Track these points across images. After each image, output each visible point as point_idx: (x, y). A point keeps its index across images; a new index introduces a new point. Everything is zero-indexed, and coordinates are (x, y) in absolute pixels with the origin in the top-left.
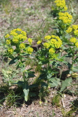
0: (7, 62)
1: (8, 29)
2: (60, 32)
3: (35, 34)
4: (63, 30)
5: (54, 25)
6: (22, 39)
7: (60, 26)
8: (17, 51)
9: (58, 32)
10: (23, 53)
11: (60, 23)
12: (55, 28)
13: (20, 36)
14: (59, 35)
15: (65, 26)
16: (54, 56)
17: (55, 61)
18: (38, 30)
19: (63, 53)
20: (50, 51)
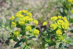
0: (8, 45)
1: (8, 9)
2: (64, 12)
3: (37, 14)
4: (67, 9)
5: (57, 4)
6: (28, 21)
7: (65, 6)
8: (23, 33)
9: (62, 11)
10: (29, 36)
11: (64, 3)
12: (59, 8)
13: (26, 18)
14: (63, 14)
15: (70, 5)
16: (61, 38)
17: (62, 43)
18: (40, 9)
19: (68, 34)
20: (57, 33)
